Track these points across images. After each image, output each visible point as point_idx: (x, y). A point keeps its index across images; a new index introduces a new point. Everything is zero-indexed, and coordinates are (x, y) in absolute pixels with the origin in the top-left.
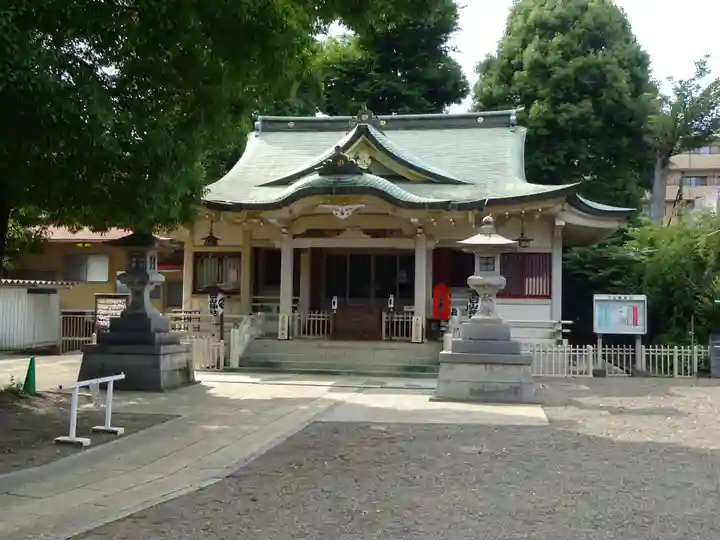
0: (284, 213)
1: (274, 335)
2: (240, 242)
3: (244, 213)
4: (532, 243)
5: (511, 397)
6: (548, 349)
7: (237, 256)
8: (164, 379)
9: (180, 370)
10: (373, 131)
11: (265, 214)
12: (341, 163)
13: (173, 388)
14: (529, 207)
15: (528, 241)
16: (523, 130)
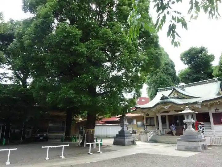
0: (155, 109)
1: (158, 135)
2: (153, 115)
3: (148, 109)
4: (219, 110)
5: (195, 150)
6: (218, 138)
7: (153, 118)
8: (126, 143)
9: (132, 142)
10: (176, 88)
11: (152, 109)
12: (164, 97)
13: (129, 145)
14: (215, 101)
15: (218, 110)
16: (220, 82)
